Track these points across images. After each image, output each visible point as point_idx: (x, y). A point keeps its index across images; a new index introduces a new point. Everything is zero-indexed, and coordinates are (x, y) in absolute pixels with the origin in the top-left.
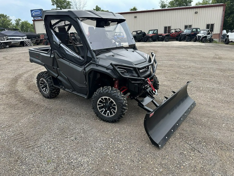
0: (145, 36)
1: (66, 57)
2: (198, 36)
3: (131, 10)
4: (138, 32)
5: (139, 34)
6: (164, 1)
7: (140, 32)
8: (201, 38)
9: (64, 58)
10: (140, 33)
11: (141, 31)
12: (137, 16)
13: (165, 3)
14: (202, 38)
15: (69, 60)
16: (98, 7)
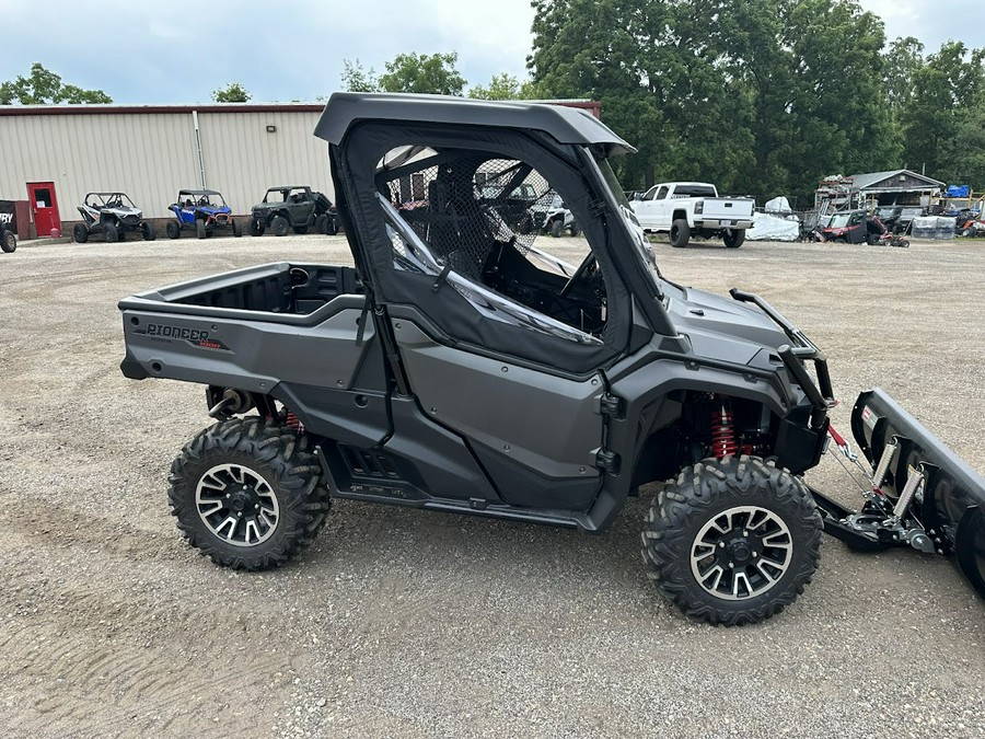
0: (328, 212)
1: (479, 335)
2: (536, 214)
3: (222, 97)
4: (293, 193)
5: (296, 201)
6: (362, 72)
7: (303, 191)
8: (546, 222)
9: (461, 344)
10: (304, 197)
11: (307, 189)
12: (279, 127)
13: (366, 81)
14: (549, 222)
15: (500, 352)
16: (46, 72)
